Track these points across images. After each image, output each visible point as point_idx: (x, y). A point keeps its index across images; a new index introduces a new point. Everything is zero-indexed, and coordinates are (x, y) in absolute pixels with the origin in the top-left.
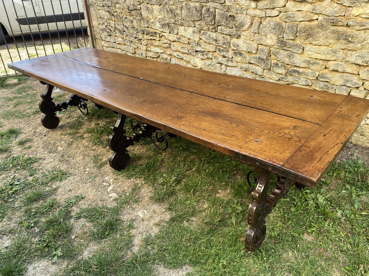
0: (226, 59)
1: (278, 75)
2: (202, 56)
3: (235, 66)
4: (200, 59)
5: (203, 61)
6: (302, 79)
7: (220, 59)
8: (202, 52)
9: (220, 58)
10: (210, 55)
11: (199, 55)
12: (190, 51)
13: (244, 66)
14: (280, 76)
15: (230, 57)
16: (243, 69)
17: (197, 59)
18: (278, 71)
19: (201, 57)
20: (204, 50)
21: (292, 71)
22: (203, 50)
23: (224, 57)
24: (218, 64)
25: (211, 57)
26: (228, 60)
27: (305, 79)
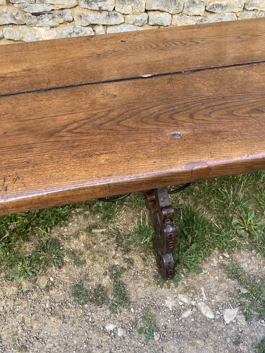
0: (105, 14)
1: (194, 18)
2: (51, 21)
3: (123, 22)
4: (48, 28)
5: (54, 29)
6: (226, 14)
7: (91, 18)
8: (49, 13)
9: (92, 15)
10: (68, 16)
11: (47, 20)
12: (17, 18)
13: (138, 18)
14: (197, 19)
15: (111, 8)
16: (137, 24)
17: (40, 29)
18: (195, 12)
19: (51, 23)
20: (52, 8)
21: (214, 6)
22: (49, 8)
23: (100, 10)
24: (87, 28)
25: (71, 18)
26: (109, 16)
27: (230, 14)
